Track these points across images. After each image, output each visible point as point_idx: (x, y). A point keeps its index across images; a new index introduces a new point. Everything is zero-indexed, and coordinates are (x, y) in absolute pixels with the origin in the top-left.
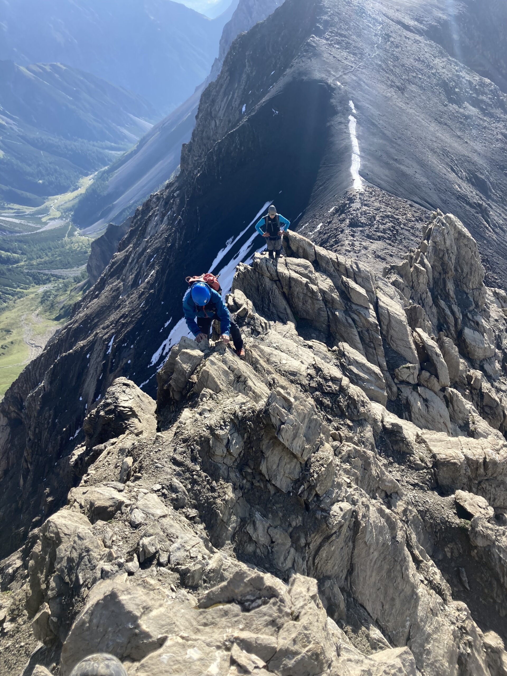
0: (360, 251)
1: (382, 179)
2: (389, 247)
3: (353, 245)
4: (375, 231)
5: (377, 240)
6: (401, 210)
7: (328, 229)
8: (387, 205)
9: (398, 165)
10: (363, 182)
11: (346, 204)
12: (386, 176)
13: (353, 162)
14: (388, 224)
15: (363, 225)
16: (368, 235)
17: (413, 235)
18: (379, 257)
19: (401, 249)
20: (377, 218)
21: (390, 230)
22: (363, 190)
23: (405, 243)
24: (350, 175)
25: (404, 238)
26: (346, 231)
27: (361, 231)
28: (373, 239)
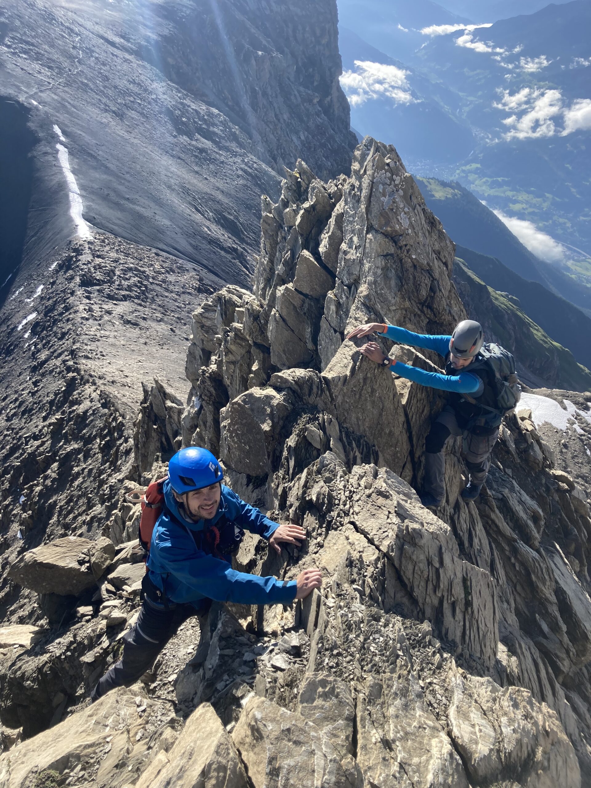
0: (101, 316)
2: (139, 308)
3: (90, 310)
4: (117, 289)
5: (122, 300)
6: (146, 260)
7: (52, 293)
8: (127, 255)
10: (90, 227)
11: (72, 257)
12: (119, 219)
13: (72, 204)
14: (133, 279)
15: (100, 283)
16: (108, 295)
17: (167, 290)
18: (128, 322)
19: (155, 309)
20: (118, 273)
21: (136, 286)
22: (92, 238)
23: (158, 300)
24: (70, 220)
25: (157, 295)
26: (78, 293)
27: (98, 291)
28: (117, 300)
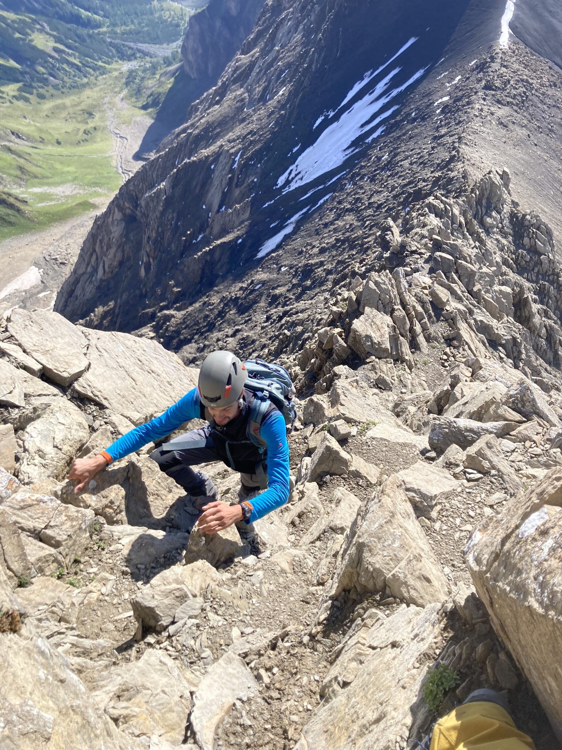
0: (486, 116)
1: (531, 35)
2: (515, 114)
3: (482, 110)
4: (506, 96)
5: (505, 105)
6: (539, 73)
7: (464, 86)
8: (526, 66)
9: (551, 19)
10: (511, 36)
11: (487, 62)
12: (536, 30)
13: (506, 11)
14: (521, 89)
15: (497, 89)
16: (498, 100)
17: (542, 102)
18: (501, 123)
19: (525, 117)
20: (512, 82)
21: (520, 95)
22: (507, 47)
23: (531, 110)
24: (499, 26)
25: (532, 105)
26: (480, 94)
27: (493, 95)
28: (502, 104)
